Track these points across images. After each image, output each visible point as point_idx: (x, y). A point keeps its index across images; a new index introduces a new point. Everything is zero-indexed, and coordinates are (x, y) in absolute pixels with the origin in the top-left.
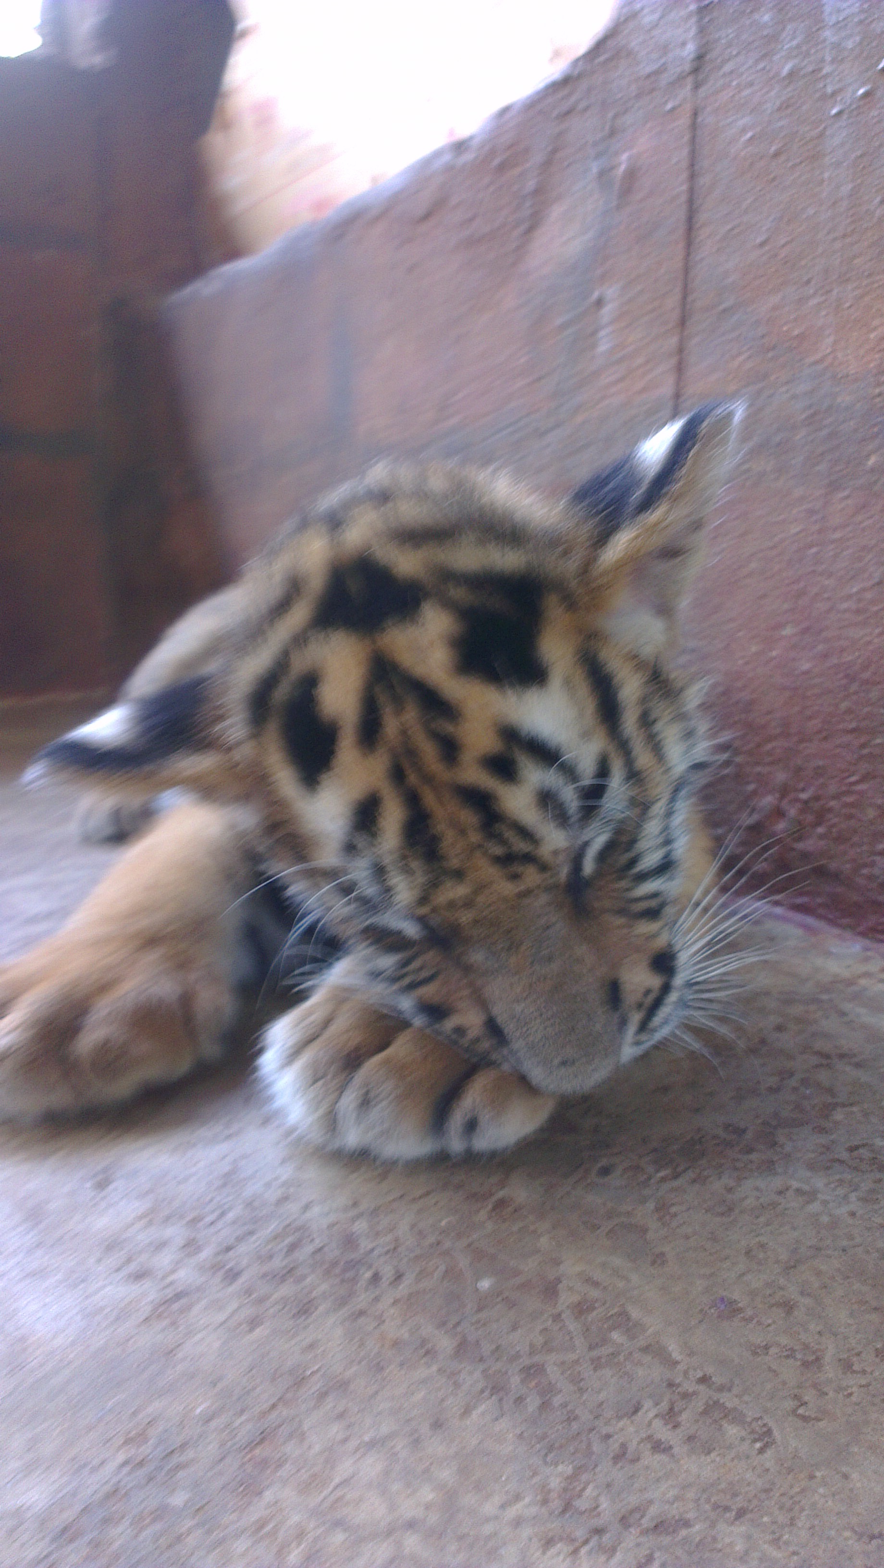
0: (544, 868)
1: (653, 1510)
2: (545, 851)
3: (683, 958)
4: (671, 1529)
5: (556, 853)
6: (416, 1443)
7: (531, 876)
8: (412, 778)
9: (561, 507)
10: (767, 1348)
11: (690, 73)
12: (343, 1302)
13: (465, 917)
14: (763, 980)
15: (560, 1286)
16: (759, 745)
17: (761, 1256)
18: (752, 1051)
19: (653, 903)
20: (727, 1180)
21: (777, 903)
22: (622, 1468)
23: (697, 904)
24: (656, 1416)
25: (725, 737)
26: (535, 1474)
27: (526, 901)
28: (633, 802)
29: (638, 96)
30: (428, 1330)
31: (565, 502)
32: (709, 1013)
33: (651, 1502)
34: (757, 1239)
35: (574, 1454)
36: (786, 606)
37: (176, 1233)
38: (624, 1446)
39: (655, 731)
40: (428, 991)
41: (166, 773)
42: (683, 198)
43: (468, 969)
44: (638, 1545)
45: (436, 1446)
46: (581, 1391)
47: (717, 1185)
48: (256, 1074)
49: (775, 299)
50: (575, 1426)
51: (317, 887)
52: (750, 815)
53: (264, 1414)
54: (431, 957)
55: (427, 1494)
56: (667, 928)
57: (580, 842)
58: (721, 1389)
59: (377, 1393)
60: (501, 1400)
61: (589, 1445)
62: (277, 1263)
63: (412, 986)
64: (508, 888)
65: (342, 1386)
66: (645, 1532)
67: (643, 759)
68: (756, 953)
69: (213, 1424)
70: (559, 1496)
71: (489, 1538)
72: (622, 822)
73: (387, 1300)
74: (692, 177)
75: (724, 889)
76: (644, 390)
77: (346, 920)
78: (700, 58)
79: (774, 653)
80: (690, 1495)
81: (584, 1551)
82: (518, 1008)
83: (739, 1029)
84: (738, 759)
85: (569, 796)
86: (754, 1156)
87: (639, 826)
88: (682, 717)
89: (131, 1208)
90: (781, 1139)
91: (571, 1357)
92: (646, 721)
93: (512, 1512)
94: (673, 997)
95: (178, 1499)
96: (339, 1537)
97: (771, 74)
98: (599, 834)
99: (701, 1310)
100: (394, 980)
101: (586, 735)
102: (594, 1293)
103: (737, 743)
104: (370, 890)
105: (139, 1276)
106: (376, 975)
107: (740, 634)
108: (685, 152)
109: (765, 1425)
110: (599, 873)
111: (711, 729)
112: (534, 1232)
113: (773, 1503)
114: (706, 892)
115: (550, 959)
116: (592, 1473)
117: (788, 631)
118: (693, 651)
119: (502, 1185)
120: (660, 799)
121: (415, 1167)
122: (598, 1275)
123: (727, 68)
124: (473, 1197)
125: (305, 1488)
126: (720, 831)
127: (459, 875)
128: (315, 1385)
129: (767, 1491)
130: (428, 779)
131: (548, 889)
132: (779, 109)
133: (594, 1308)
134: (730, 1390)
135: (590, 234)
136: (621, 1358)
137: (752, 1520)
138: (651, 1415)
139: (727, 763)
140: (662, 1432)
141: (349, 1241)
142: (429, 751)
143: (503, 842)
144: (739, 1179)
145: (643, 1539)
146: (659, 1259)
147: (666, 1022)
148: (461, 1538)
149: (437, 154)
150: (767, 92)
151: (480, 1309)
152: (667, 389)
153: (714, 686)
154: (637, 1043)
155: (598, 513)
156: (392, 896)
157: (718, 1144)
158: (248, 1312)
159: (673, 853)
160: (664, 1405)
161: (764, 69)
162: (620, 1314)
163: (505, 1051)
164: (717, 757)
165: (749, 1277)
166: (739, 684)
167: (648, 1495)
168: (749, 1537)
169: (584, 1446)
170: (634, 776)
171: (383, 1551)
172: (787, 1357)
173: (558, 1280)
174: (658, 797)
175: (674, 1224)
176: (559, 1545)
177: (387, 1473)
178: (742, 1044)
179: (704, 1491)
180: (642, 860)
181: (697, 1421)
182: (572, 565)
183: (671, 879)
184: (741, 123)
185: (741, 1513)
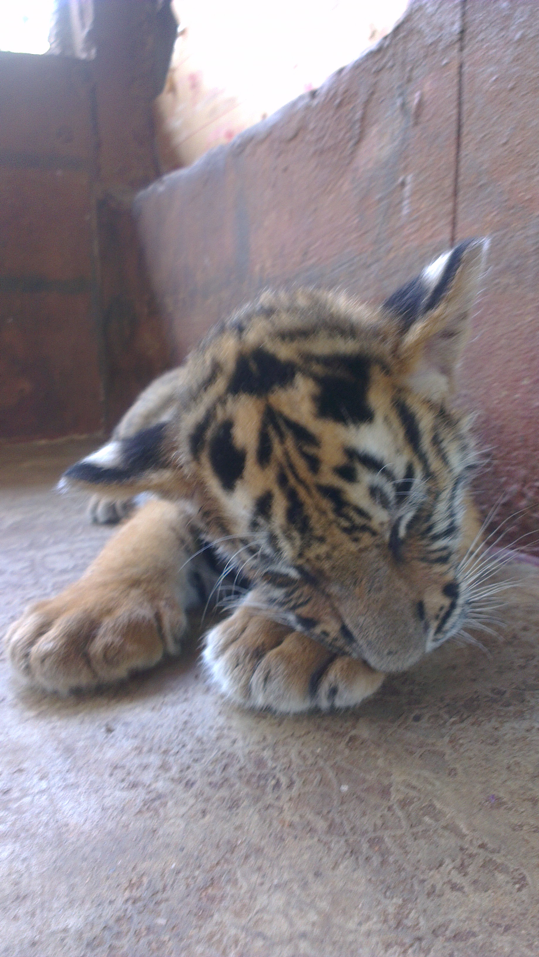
0: (374, 533)
1: (452, 926)
2: (375, 524)
3: (463, 587)
4: (464, 938)
5: (382, 524)
6: (305, 885)
7: (366, 539)
8: (292, 481)
9: (380, 310)
10: (521, 826)
11: (457, 41)
12: (257, 800)
13: (326, 565)
14: (514, 599)
15: (392, 789)
16: (508, 453)
17: (517, 769)
18: (508, 643)
19: (444, 553)
20: (494, 723)
21: (522, 551)
22: (433, 900)
23: (472, 553)
24: (453, 868)
25: (487, 449)
26: (379, 903)
27: (364, 554)
28: (429, 492)
29: (426, 57)
30: (310, 816)
31: (381, 308)
32: (480, 620)
33: (451, 921)
34: (514, 760)
35: (403, 891)
36: (524, 367)
37: (154, 760)
38: (433, 886)
39: (442, 447)
40: (304, 611)
41: (142, 482)
42: (454, 118)
43: (329, 596)
44: (444, 947)
45: (317, 887)
46: (407, 853)
47: (488, 726)
48: (201, 662)
49: (513, 178)
50: (403, 874)
51: (236, 548)
52: (504, 496)
53: (212, 868)
54: (306, 589)
55: (313, 917)
56: (452, 569)
57: (396, 517)
58: (493, 852)
59: (280, 855)
60: (357, 858)
61: (412, 885)
62: (217, 778)
63: (294, 608)
64: (353, 547)
65: (259, 851)
66: (448, 940)
67: (435, 464)
68: (508, 583)
69: (181, 875)
70: (395, 918)
71: (351, 943)
72: (423, 503)
73: (285, 797)
74: (460, 105)
75: (489, 544)
76: (431, 237)
77: (254, 568)
78: (462, 32)
79: (517, 396)
80: (476, 916)
81: (410, 951)
82: (361, 620)
83: (499, 630)
84: (495, 462)
85: (389, 489)
86: (511, 708)
87: (433, 506)
88: (459, 437)
89: (128, 745)
90: (528, 698)
91: (399, 832)
92: (436, 441)
93: (365, 928)
94: (457, 611)
95: (161, 921)
96: (259, 943)
97: (508, 39)
98: (408, 512)
99: (480, 804)
100: (282, 604)
101: (398, 451)
102: (413, 793)
103: (494, 452)
104: (268, 551)
105: (134, 785)
106: (271, 601)
107: (495, 384)
108: (456, 89)
109: (521, 874)
110: (409, 535)
111: (477, 445)
112: (375, 756)
113: (528, 921)
114: (477, 546)
115: (380, 589)
116: (415, 903)
117: (525, 382)
118: (465, 396)
119: (354, 727)
120: (446, 489)
121: (299, 717)
122: (414, 783)
123: (480, 37)
124: (335, 735)
125: (237, 914)
126: (485, 507)
127: (322, 540)
128: (242, 850)
129: (523, 914)
130: (301, 481)
131: (378, 546)
132: (514, 61)
133: (413, 803)
134: (499, 852)
135: (396, 143)
136: (431, 832)
137: (515, 932)
138: (450, 867)
139: (488, 465)
140: (456, 878)
141: (260, 763)
142: (301, 465)
143: (348, 518)
144: (502, 723)
145: (446, 944)
146: (452, 772)
147: (453, 627)
148: (334, 943)
149: (301, 98)
150: (505, 52)
151: (342, 803)
152: (446, 235)
153: (479, 417)
154: (435, 640)
155: (401, 313)
156: (282, 553)
157: (489, 701)
158: (200, 806)
159: (455, 522)
160: (458, 862)
161: (503, 36)
162: (430, 806)
163: (354, 645)
164: (481, 462)
165: (508, 783)
166: (495, 415)
167: (450, 917)
168: (513, 943)
169: (408, 887)
170: (429, 475)
171: (287, 951)
172: (534, 831)
173: (390, 785)
174: (445, 488)
175: (462, 750)
176: (395, 948)
177: (288, 903)
178: (501, 639)
179: (484, 914)
180: (436, 527)
181: (479, 871)
182: (387, 347)
183: (455, 538)
184: (490, 70)
185: (507, 929)
